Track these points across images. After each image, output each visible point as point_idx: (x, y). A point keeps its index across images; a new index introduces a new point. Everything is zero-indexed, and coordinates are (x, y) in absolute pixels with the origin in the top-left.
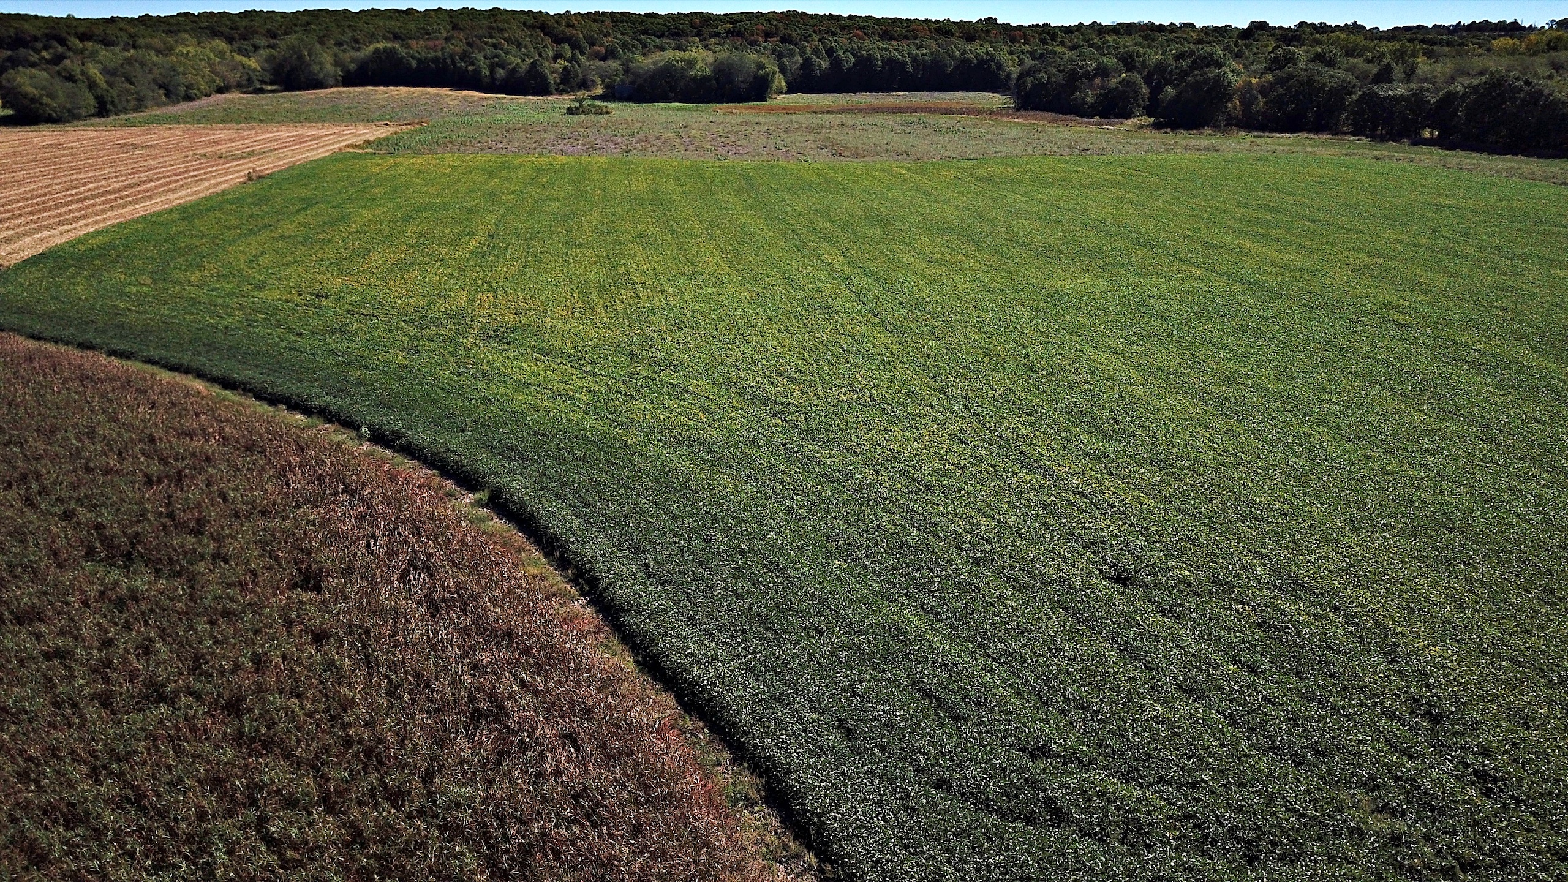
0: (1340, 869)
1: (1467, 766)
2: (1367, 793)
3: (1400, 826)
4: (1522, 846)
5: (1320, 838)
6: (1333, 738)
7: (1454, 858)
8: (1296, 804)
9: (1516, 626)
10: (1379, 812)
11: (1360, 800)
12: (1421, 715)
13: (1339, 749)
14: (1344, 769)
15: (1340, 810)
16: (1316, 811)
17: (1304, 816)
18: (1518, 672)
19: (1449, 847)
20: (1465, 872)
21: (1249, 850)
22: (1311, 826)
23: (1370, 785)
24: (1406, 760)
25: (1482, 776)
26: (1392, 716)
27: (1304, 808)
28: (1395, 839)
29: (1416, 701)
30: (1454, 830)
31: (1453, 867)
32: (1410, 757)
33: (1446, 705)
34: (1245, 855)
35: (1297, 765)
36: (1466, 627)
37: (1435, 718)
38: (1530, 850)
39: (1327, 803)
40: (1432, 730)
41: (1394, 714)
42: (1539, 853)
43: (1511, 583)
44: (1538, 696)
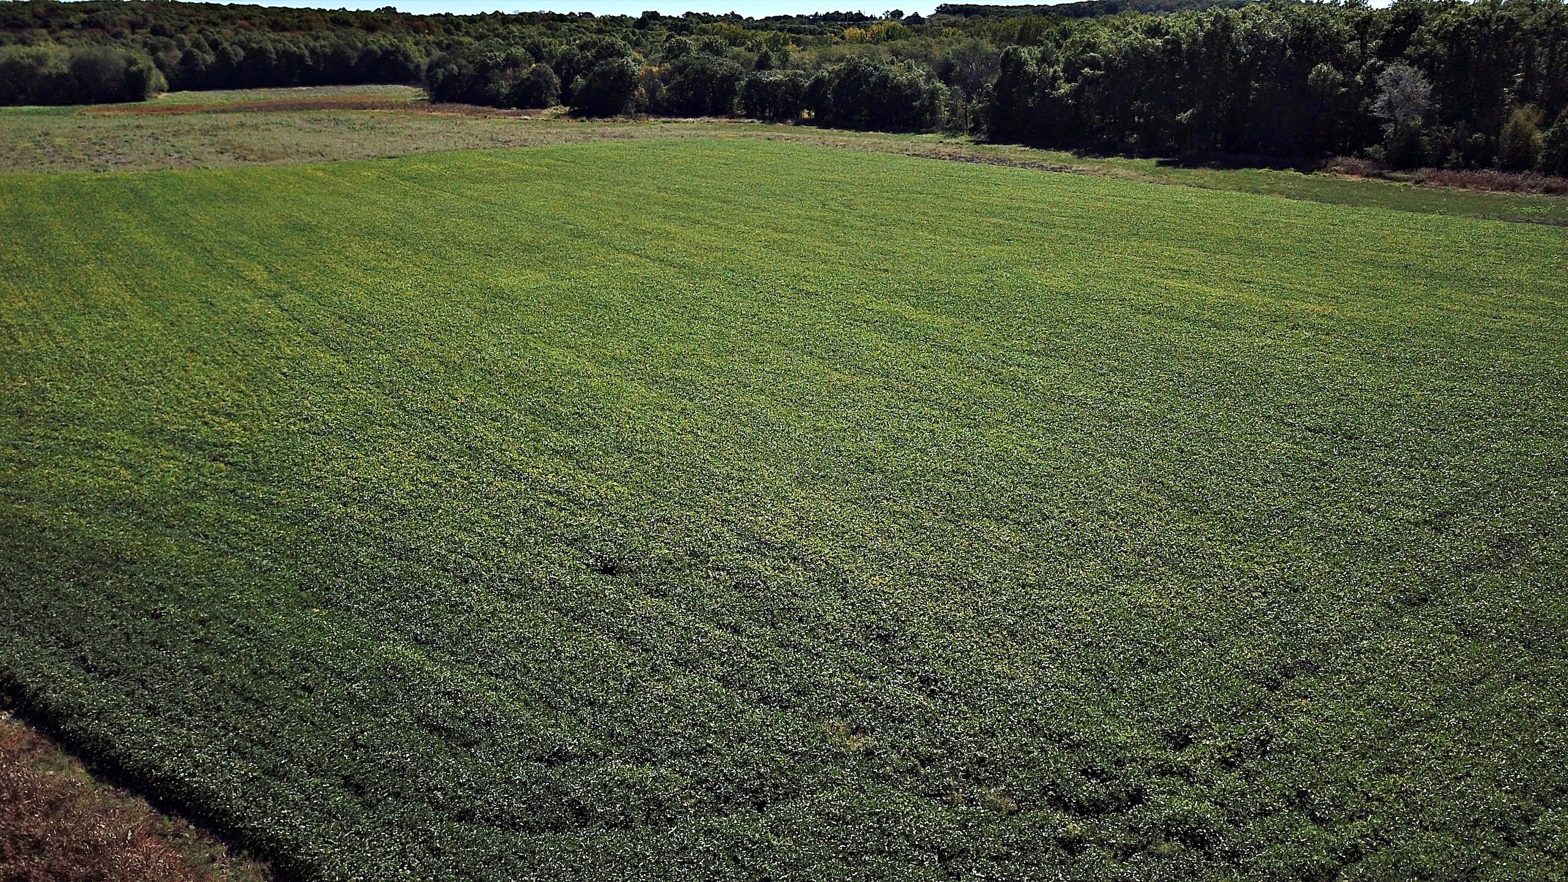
0: (832, 794)
1: (913, 675)
2: (842, 719)
3: (870, 741)
4: (963, 733)
5: (812, 771)
6: (809, 676)
7: (915, 757)
8: (788, 744)
9: (932, 546)
10: (854, 733)
11: (838, 728)
12: (873, 639)
13: (815, 686)
14: (822, 703)
15: (824, 740)
16: (805, 746)
17: (797, 754)
18: (939, 585)
19: (910, 750)
20: (924, 768)
21: (757, 798)
22: (804, 762)
23: (844, 712)
24: (868, 682)
25: (925, 680)
26: (852, 645)
27: (795, 747)
28: (869, 753)
29: (868, 627)
30: (912, 733)
31: (916, 765)
32: (871, 679)
33: (891, 625)
34: (754, 804)
35: (784, 708)
36: (896, 554)
37: (884, 639)
38: (968, 735)
39: (813, 738)
40: (884, 650)
41: (853, 643)
42: (975, 736)
43: (922, 509)
44: (956, 603)
